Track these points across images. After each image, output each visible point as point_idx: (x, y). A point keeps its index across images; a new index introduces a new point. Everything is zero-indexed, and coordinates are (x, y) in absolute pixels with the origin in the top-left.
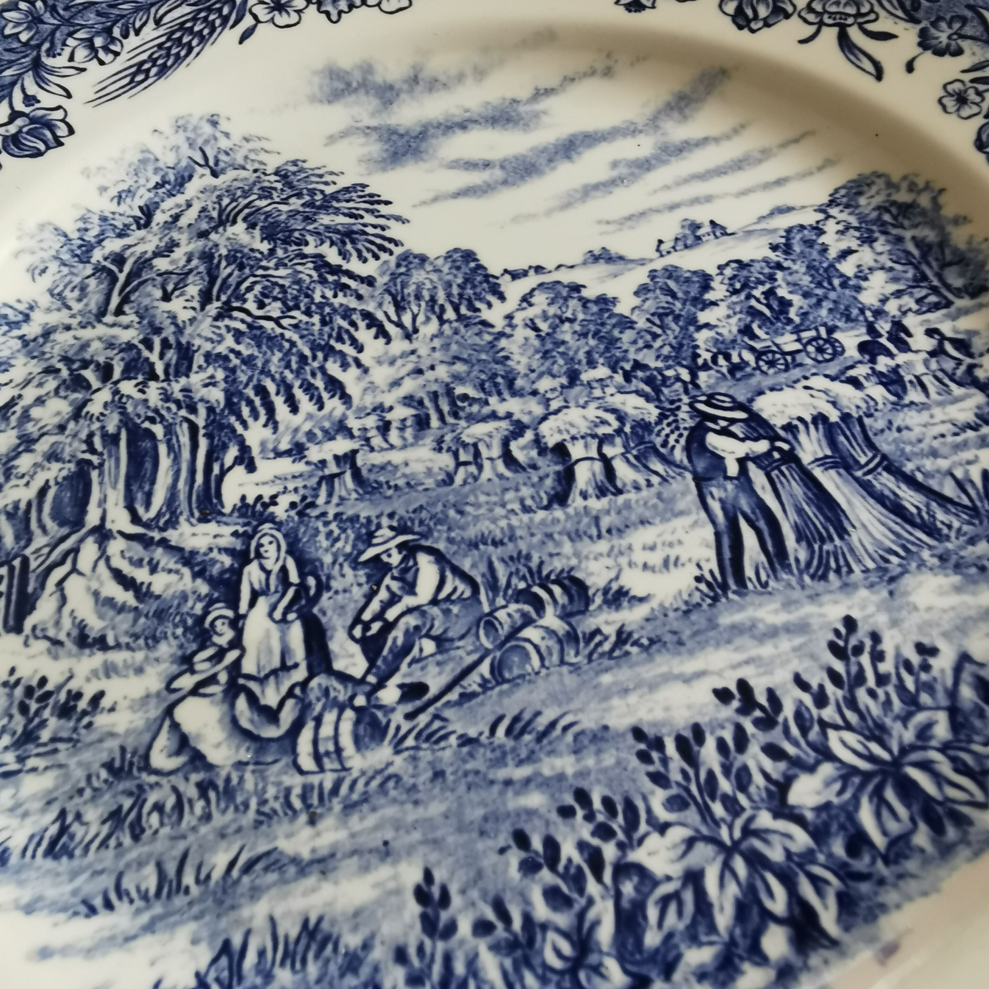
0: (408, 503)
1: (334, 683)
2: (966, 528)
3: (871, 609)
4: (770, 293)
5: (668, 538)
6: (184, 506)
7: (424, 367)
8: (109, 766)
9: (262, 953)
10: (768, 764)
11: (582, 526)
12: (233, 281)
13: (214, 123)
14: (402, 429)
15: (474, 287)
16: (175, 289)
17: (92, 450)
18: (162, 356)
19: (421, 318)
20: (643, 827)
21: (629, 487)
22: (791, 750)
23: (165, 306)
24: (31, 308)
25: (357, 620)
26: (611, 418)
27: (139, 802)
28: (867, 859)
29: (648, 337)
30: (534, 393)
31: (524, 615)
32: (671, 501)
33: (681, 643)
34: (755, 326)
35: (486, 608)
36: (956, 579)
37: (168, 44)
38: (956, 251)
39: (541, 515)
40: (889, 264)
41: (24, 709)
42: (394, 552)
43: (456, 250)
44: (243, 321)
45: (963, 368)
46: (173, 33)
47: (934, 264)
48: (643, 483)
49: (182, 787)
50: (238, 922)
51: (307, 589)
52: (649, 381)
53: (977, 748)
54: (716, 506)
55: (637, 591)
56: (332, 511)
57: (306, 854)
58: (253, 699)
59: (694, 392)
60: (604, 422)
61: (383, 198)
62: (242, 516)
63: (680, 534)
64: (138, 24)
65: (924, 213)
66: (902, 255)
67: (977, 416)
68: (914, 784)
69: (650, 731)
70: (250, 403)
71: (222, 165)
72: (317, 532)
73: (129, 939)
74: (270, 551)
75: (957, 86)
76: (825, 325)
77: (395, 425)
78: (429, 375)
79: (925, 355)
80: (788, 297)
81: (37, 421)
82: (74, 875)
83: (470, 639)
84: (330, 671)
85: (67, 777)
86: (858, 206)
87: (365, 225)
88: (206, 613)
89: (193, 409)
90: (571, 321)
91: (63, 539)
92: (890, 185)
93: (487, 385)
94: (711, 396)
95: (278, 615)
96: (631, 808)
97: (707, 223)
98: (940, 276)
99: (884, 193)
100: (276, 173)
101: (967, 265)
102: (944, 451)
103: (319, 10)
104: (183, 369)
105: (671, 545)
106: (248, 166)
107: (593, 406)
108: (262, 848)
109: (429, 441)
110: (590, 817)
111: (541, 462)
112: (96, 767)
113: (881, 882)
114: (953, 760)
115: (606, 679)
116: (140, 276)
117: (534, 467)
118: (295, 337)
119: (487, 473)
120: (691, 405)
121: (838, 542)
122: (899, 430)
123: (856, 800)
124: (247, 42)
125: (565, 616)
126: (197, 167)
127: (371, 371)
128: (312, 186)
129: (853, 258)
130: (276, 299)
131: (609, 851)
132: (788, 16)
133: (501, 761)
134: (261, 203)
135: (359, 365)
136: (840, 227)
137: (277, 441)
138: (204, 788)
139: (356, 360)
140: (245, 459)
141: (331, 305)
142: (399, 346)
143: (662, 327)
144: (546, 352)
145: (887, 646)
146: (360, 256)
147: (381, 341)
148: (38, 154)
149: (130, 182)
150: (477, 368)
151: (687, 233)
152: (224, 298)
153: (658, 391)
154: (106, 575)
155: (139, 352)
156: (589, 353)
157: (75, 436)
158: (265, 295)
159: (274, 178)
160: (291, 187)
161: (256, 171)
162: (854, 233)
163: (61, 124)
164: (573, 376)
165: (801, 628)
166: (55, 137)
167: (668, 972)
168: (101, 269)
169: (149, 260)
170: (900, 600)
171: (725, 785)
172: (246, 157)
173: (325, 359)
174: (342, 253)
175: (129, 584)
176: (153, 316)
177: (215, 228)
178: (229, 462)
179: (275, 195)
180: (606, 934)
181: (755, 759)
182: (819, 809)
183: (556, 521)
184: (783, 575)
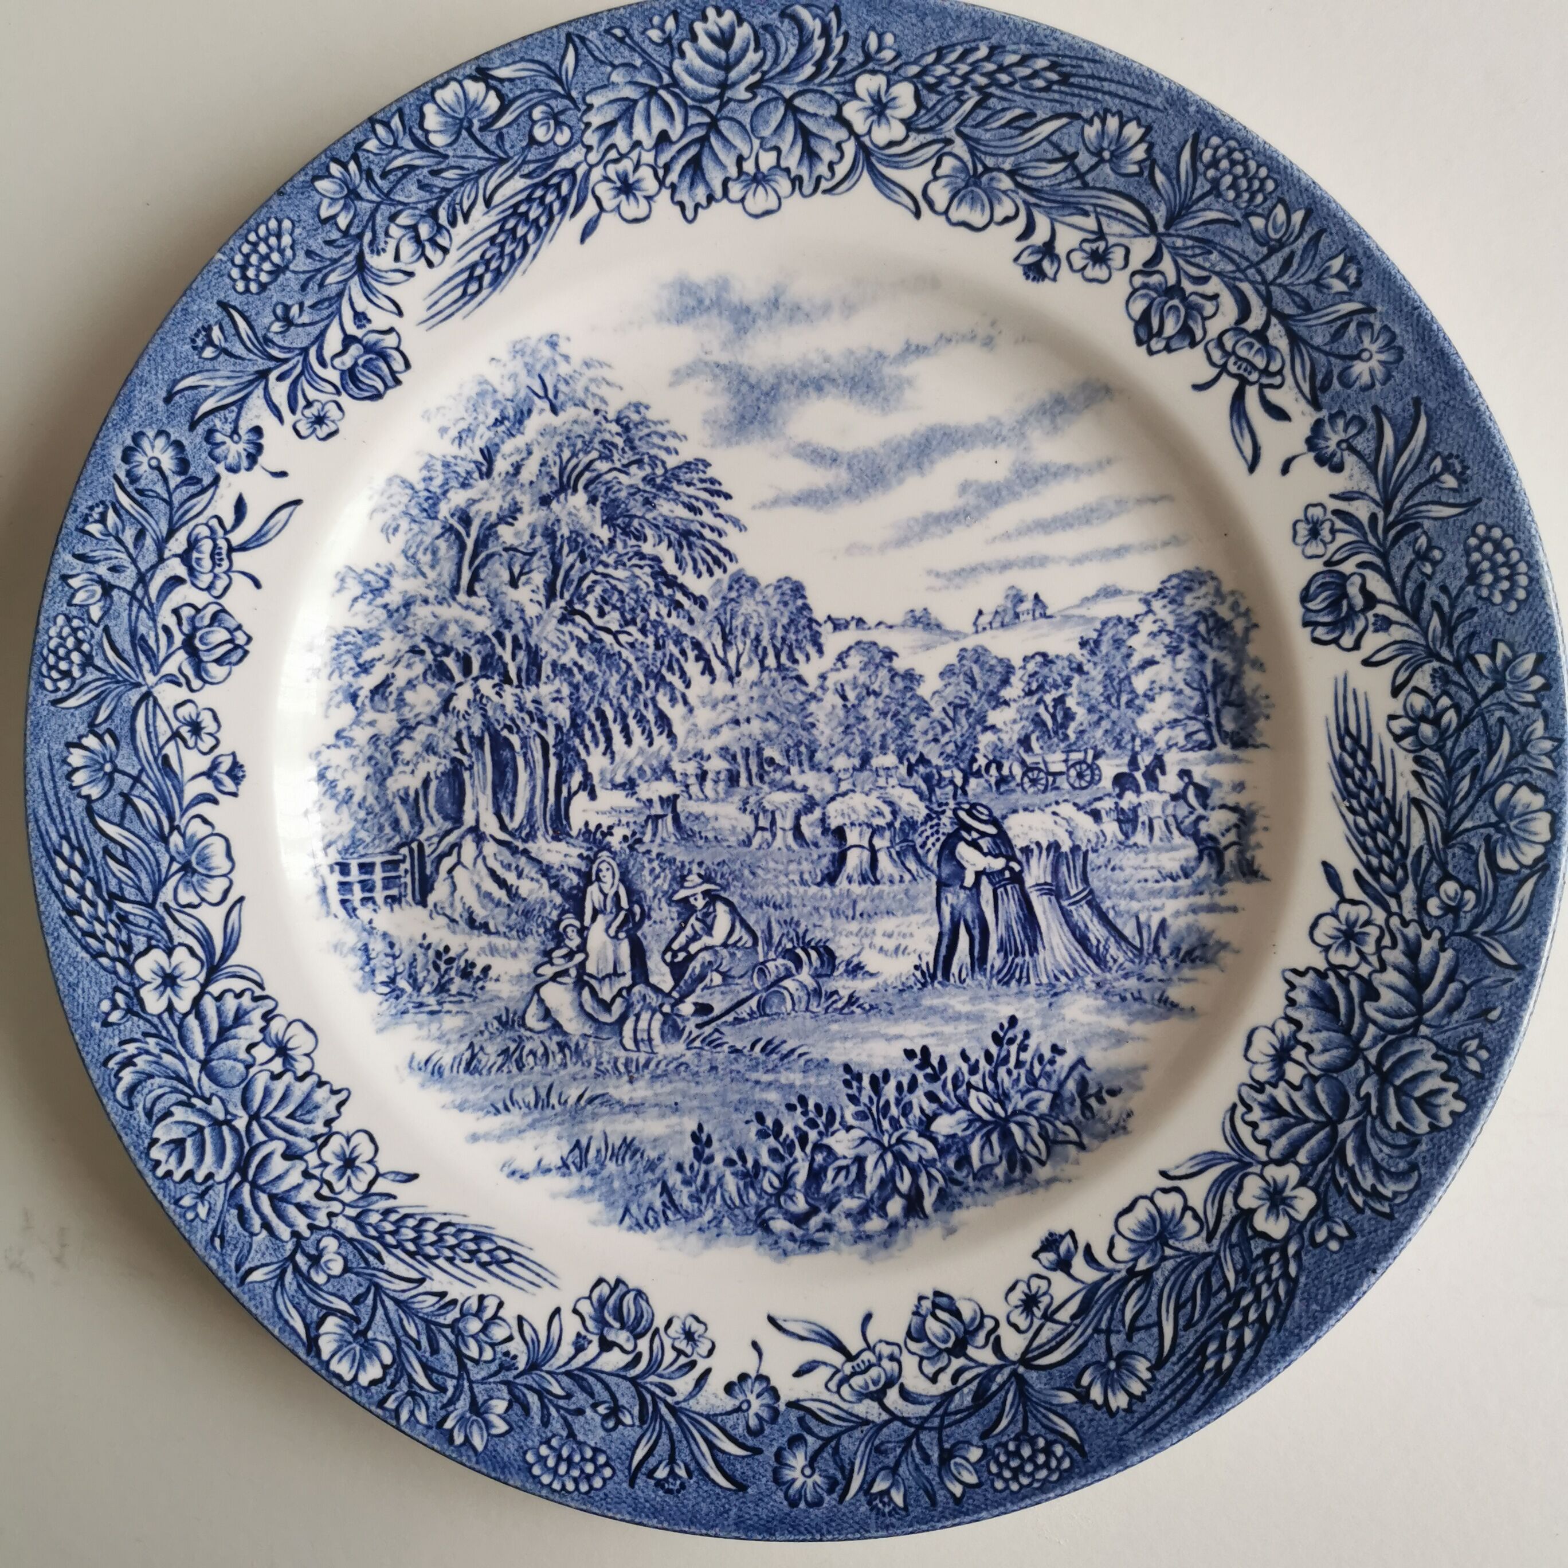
0: (714, 855)
1: (649, 992)
2: (1127, 964)
3: (1032, 1013)
4: (1060, 701)
5: (904, 929)
6: (540, 823)
7: (742, 718)
8: (498, 1019)
9: (599, 1151)
10: (925, 1103)
11: (842, 907)
12: (575, 574)
13: (553, 345)
14: (716, 782)
15: (797, 632)
16: (521, 574)
17: (463, 751)
18: (514, 657)
19: (744, 659)
20: (837, 1126)
21: (886, 880)
22: (943, 1097)
23: (512, 594)
24: (389, 573)
25: (668, 948)
26: (886, 810)
27: (520, 1047)
28: (965, 1173)
29: (939, 729)
30: (830, 770)
31: (787, 969)
32: (915, 898)
33: (891, 1012)
34: (1033, 737)
35: (761, 959)
36: (1101, 1003)
37: (501, 238)
38: (1241, 693)
39: (814, 889)
40: (1181, 685)
41: (437, 968)
42: (700, 897)
43: (787, 579)
44: (585, 630)
45: (1193, 817)
46: (505, 220)
47: (1220, 697)
48: (897, 878)
49: (547, 1043)
50: (585, 1131)
51: (634, 915)
52: (927, 779)
53: (1058, 1124)
54: (946, 910)
55: (870, 968)
56: (655, 851)
57: (626, 1101)
58: (594, 993)
59: (960, 799)
60: (880, 813)
61: (724, 488)
62: (586, 840)
63: (913, 929)
64: (466, 205)
65: (1233, 638)
66: (1197, 676)
67: (1182, 868)
68: (1011, 1134)
69: (855, 1069)
70: (592, 727)
71: (561, 397)
72: (643, 866)
73: (520, 1132)
74: (607, 876)
75: (1316, 512)
76: (1095, 748)
77: (711, 776)
78: (744, 726)
79: (1166, 797)
80: (1075, 708)
81: (413, 707)
82: (484, 1087)
83: (746, 979)
84: (648, 983)
85: (472, 1021)
86: (1182, 604)
87: (703, 525)
88: (560, 920)
89: (544, 725)
90: (877, 694)
91: (448, 833)
92: (1218, 592)
93: (792, 752)
94: (973, 806)
95: (612, 931)
96: (831, 1113)
97: (1031, 597)
98: (1218, 711)
99: (1210, 598)
100: (618, 421)
101: (1244, 712)
102: (1141, 895)
103: (672, 197)
104: (533, 677)
105: (904, 936)
106: (589, 404)
107: (875, 794)
108: (599, 1091)
109: (736, 799)
110: (805, 1113)
111: (823, 841)
112: (490, 1018)
113: (966, 1189)
114: (1042, 1127)
115: (834, 1027)
116: (486, 546)
117: (816, 845)
118: (631, 659)
119: (778, 843)
120: (955, 811)
121: (1027, 957)
122: (1113, 869)
123: (973, 1135)
124: (589, 240)
125: (816, 976)
126: (536, 399)
127: (696, 712)
128: (653, 452)
129: (1150, 671)
130: (614, 607)
131: (813, 1135)
132: (1193, 344)
133: (755, 1068)
134: (602, 466)
135: (686, 702)
136: (1155, 628)
137: (614, 772)
138: (562, 1046)
139: (684, 696)
140: (588, 786)
141: (665, 626)
142: (722, 687)
143: (953, 721)
144: (848, 727)
145: (1032, 1043)
146: (695, 568)
147: (707, 678)
148: (377, 396)
149: (470, 420)
150: (786, 730)
151: (1009, 605)
152: (567, 596)
153: (931, 791)
154: (484, 872)
155: (493, 646)
156: (884, 736)
157: (446, 731)
158: (605, 601)
159: (615, 428)
160: (633, 448)
161: (596, 412)
162: (1165, 638)
163: (396, 354)
164: (866, 759)
165: (978, 1018)
166: (393, 373)
167: (830, 1208)
168: (449, 529)
169: (494, 526)
170: (1054, 1011)
171: (894, 1111)
172: (587, 389)
173: (657, 690)
174: (678, 560)
175: (502, 883)
176: (503, 605)
177: (557, 493)
178: (575, 786)
179: (616, 457)
180: (800, 1179)
181: (918, 1099)
182: (948, 1137)
183: (823, 898)
184: (978, 976)
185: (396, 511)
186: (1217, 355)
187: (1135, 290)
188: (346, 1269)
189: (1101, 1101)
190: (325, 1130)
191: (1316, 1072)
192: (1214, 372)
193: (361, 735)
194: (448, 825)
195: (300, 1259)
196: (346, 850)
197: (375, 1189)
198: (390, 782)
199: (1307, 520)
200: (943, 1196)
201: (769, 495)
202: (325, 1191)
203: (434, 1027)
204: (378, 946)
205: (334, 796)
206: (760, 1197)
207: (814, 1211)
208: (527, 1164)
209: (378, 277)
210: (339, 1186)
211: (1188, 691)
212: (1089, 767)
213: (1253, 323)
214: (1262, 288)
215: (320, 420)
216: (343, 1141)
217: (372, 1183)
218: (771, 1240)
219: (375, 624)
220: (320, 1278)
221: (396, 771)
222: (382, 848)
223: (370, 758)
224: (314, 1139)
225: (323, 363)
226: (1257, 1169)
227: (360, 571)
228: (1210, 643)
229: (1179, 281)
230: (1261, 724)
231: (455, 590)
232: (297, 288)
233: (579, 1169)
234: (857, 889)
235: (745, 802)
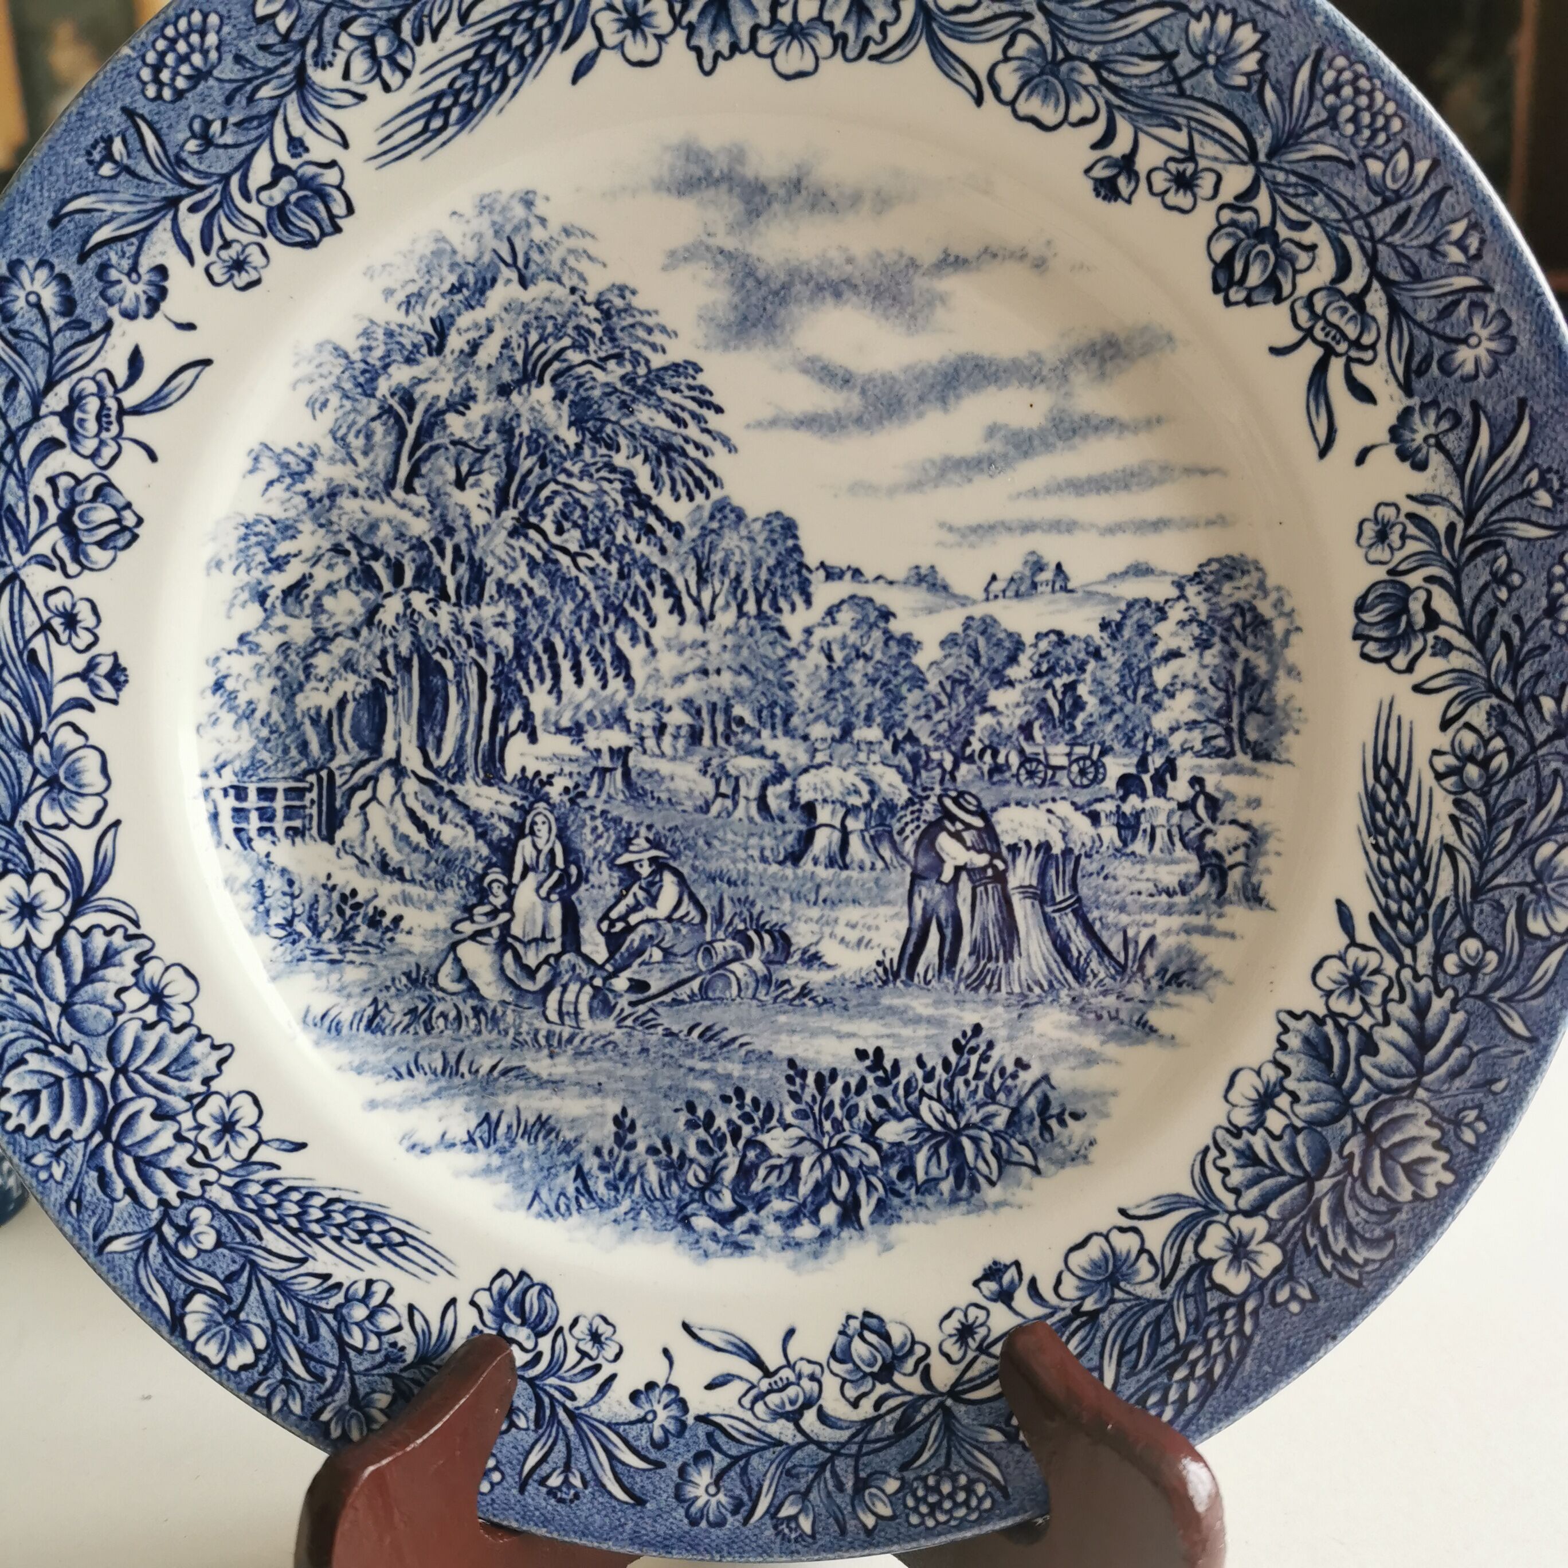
0: (666, 819)
1: (580, 962)
2: (1107, 981)
3: (999, 1023)
4: (1070, 687)
5: (870, 921)
6: (470, 763)
7: (711, 668)
8: (408, 975)
9: (510, 1127)
10: (873, 1108)
11: (804, 890)
12: (532, 481)
13: (529, 204)
14: (676, 737)
15: (784, 576)
16: (470, 473)
17: (387, 673)
18: (453, 571)
19: (720, 601)
20: (774, 1122)
21: (855, 865)
22: (892, 1103)
23: (458, 496)
24: (313, 455)
25: (605, 916)
26: (864, 789)
27: (430, 1008)
28: (907, 1184)
29: (932, 705)
30: (805, 738)
31: (736, 952)
32: (886, 888)
33: (846, 1009)
34: (1036, 725)
36: (1075, 1019)
37: (475, 66)
38: (1271, 700)
39: (774, 868)
40: (1206, 683)
41: (341, 912)
42: (646, 863)
43: (778, 514)
44: (539, 547)
45: (1199, 830)
46: (482, 43)
47: (1246, 702)
48: (868, 865)
49: (461, 1006)
50: (495, 1104)
51: (569, 876)
52: (914, 759)
53: (1014, 1143)
54: (918, 904)
55: (828, 959)
56: (599, 807)
57: (545, 1076)
58: (517, 957)
59: (948, 784)
60: (857, 792)
61: (716, 399)
62: (522, 788)
63: (880, 921)
64: (436, 19)
65: (1271, 639)
66: (1224, 675)
67: (1181, 884)
68: (962, 1149)
69: (800, 1064)
70: (538, 660)
71: (533, 268)
72: (584, 825)
73: (424, 1100)
74: (542, 830)
75: (1389, 513)
76: (1102, 743)
77: (670, 730)
78: (713, 679)
80: (1086, 697)
81: (331, 615)
82: (386, 1047)
83: (689, 959)
84: (578, 952)
85: (377, 975)
86: (1218, 593)
87: (687, 440)
88: (485, 874)
89: (483, 653)
90: (867, 658)
91: (363, 763)
92: (1261, 586)
93: (765, 713)
94: (961, 794)
95: (543, 892)
96: (769, 1108)
97: (1053, 566)
98: (1242, 718)
99: (1251, 591)
100: (598, 304)
101: (1270, 723)
102: (1132, 908)
103: (688, 40)
104: (475, 595)
105: (869, 928)
106: (565, 279)
107: (854, 770)
108: (515, 1063)
109: (697, 759)
110: (740, 1106)
111: (789, 816)
112: (398, 974)
113: (908, 1202)
114: (995, 1144)
115: (782, 1019)
116: (431, 437)
117: (782, 819)
118: (590, 587)
119: (740, 813)
120: (940, 798)
122: (1106, 877)
123: (920, 1146)
124: (582, 82)
125: (767, 962)
126: (503, 267)
127: (659, 655)
128: (636, 347)
129: (1174, 664)
130: (575, 525)
131: (747, 1130)
132: (1278, 300)
133: (690, 1054)
134: (575, 357)
135: (648, 643)
136: (1185, 616)
137: (560, 714)
138: (477, 1011)
139: (647, 636)
140: (528, 726)
141: (632, 552)
142: (692, 631)
143: (951, 697)
144: (831, 692)
145: (995, 1054)
146: (673, 489)
147: (676, 618)
148: (311, 243)
149: (421, 283)
150: (760, 688)
151: (1027, 572)
152: (521, 505)
153: (917, 772)
154: (402, 812)
155: (430, 555)
156: (870, 706)
157: (369, 647)
158: (565, 516)
159: (593, 313)
160: (613, 340)
161: (573, 290)
162: (1195, 630)
163: (336, 194)
164: (847, 730)
165: (940, 1023)
166: (332, 217)
167: (759, 1208)
168: (386, 410)
169: (442, 412)
170: (1023, 1023)
171: (838, 1113)
172: (564, 262)
173: (617, 625)
174: (655, 478)
175: (421, 826)
176: (445, 507)
177: (519, 383)
178: (513, 725)
179: (592, 347)
180: (729, 1175)
181: (866, 1102)
182: (893, 1144)
183: (785, 878)
184: (946, 979)
185: (327, 383)
186: (1303, 317)
187: (1220, 227)
188: (219, 1244)
189: (1062, 1123)
190: (203, 1089)
191: (1299, 1124)
192: (1296, 335)
193: (269, 642)
194: (364, 755)
195: (167, 1230)
196: (244, 772)
197: (257, 1157)
198: (299, 698)
199: (1376, 520)
200: (881, 1206)
201: (767, 413)
202: (199, 1157)
203: (334, 977)
204: (275, 883)
205: (232, 709)
206: (683, 1190)
207: (740, 1210)
208: (429, 1135)
209: (321, 97)
210: (215, 1151)
211: (1212, 691)
212: (1094, 763)
213: (1352, 285)
214: (1368, 245)
215: (239, 265)
216: (222, 1102)
217: (253, 1151)
218: (692, 1238)
219: (292, 513)
220: (188, 1252)
221: (308, 687)
222: (287, 773)
223: (278, 669)
224: (189, 1098)
225: (246, 196)
226: (1223, 1218)
227: (278, 449)
228: (1244, 641)
229: (1273, 222)
230: (1289, 738)
231: (390, 483)
232: (221, 99)
233: (487, 1145)
234: (823, 873)
235: (707, 764)
